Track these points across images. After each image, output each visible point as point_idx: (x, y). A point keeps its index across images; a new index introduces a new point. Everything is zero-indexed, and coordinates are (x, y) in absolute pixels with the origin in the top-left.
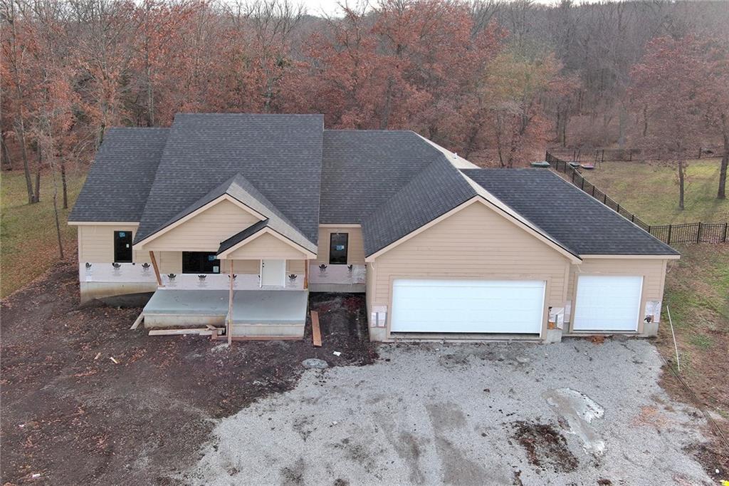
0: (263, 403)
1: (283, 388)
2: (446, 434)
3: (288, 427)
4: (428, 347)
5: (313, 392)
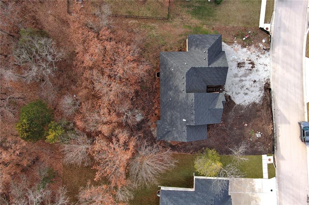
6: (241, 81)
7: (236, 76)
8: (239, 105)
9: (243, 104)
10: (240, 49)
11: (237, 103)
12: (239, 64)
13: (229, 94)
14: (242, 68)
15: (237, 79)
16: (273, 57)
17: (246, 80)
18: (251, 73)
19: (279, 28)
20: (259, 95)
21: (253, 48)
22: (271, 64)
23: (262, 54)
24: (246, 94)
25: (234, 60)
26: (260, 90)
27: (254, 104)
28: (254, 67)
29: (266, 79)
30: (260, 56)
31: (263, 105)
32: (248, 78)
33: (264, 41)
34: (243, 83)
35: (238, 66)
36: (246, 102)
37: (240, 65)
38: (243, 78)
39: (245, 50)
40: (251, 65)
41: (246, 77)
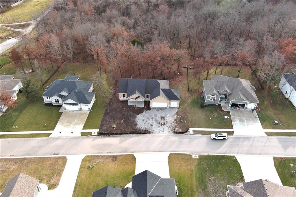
3: (143, 116)
4: (156, 109)
6: (152, 118)
7: (156, 116)
8: (136, 117)
9: (137, 119)
10: (173, 118)
11: (138, 116)
12: (164, 117)
13: (144, 112)
14: (161, 119)
15: (154, 116)
16: (169, 135)
17: (153, 121)
18: (157, 123)
19: (191, 138)
20: (142, 127)
21: (175, 124)
22: (164, 135)
23: (171, 129)
24: (143, 120)
25: (166, 115)
26: (145, 128)
27: (136, 125)
28: (162, 125)
29: (153, 131)
30: (170, 128)
31: (135, 129)
32: (154, 122)
33: (180, 130)
34: (151, 120)
35: (162, 117)
36: (138, 120)
37: (163, 118)
38: (154, 119)
39: (174, 121)
40: (163, 124)
41: (155, 121)
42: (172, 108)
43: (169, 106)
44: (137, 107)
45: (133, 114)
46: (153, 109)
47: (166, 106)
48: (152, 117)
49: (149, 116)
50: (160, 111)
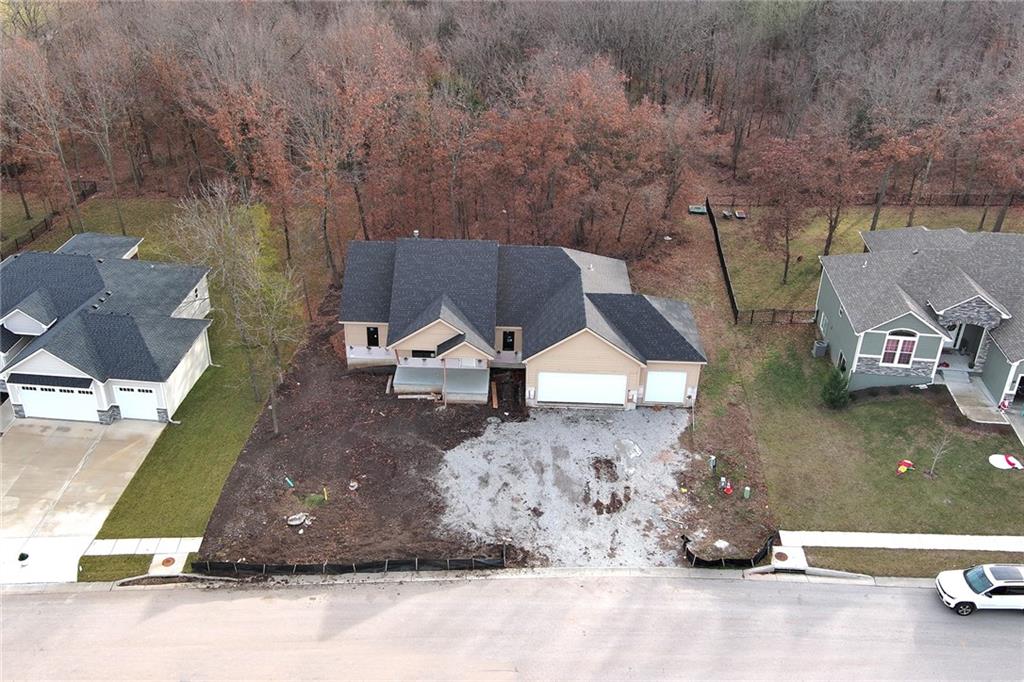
0: (468, 443)
1: (477, 435)
2: (559, 462)
3: (481, 457)
4: (558, 411)
5: (493, 437)
6: (540, 469)
7: (559, 452)
8: (440, 459)
9: (445, 471)
10: (670, 469)
11: (449, 455)
12: (609, 463)
13: (489, 433)
14: (593, 472)
15: (546, 457)
16: (655, 581)
17: (541, 482)
18: (573, 500)
20: (474, 526)
21: (682, 506)
22: (617, 574)
23: (662, 538)
24: (484, 481)
25: (623, 449)
26: (497, 530)
27: (438, 508)
28: (600, 513)
29: (547, 551)
30: (652, 534)
31: (430, 538)
32: (553, 492)
33: (722, 544)
34: (533, 476)
35: (598, 461)
36: (452, 482)
37: (604, 466)
38: (549, 475)
39: (672, 483)
40: (606, 501)
41: (557, 483)
42: (657, 407)
43: (634, 395)
44: (451, 405)
45: (422, 442)
46: (541, 417)
47: (618, 398)
48: (539, 463)
49: (520, 455)
50: (585, 427)
